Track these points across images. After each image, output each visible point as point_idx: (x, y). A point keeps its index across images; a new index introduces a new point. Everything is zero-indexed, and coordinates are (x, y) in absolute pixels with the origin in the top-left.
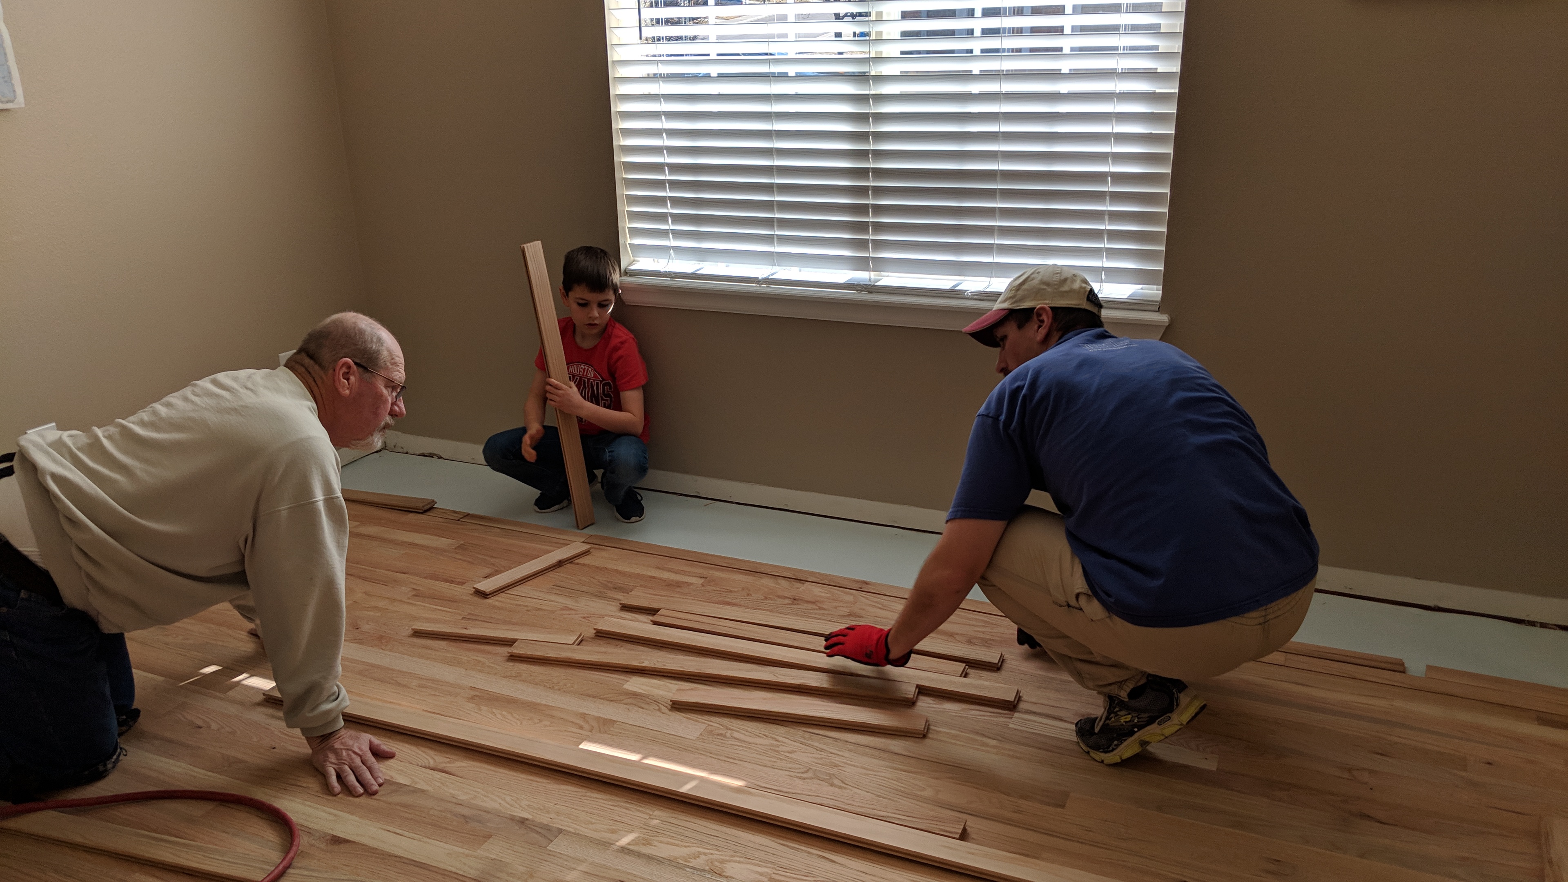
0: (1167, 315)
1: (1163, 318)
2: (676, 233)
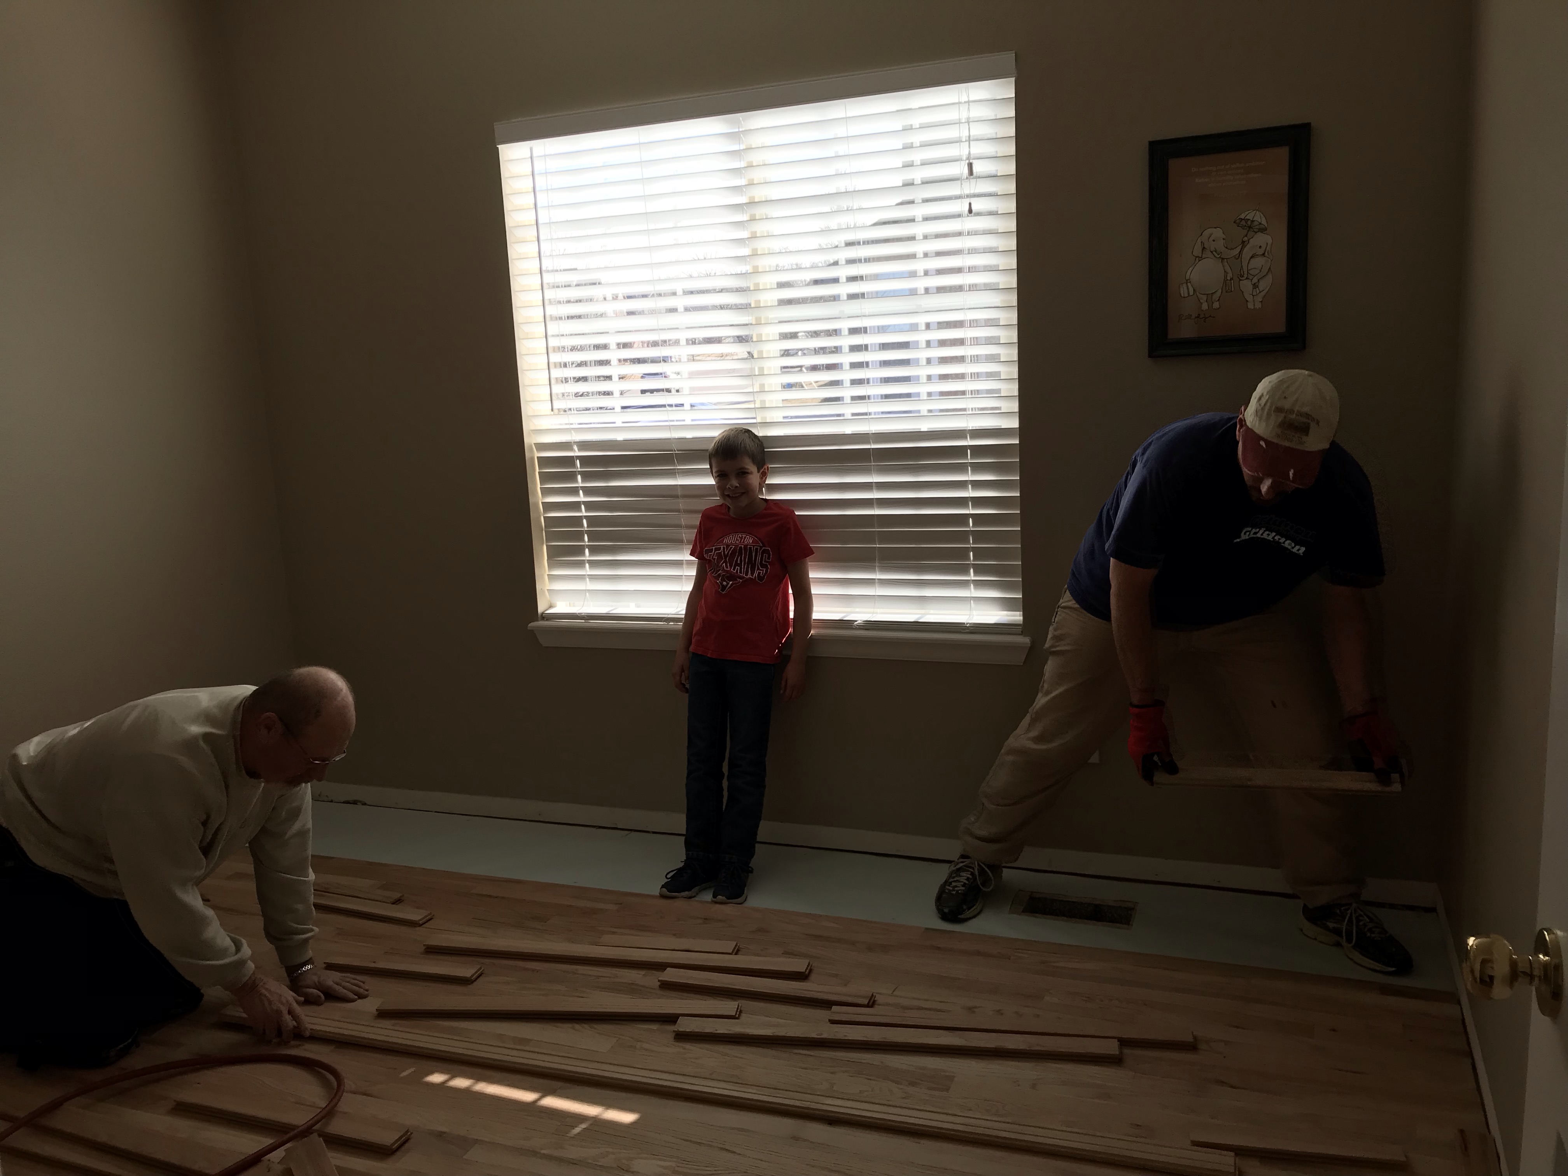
0: (1030, 638)
1: (1026, 640)
2: (593, 578)
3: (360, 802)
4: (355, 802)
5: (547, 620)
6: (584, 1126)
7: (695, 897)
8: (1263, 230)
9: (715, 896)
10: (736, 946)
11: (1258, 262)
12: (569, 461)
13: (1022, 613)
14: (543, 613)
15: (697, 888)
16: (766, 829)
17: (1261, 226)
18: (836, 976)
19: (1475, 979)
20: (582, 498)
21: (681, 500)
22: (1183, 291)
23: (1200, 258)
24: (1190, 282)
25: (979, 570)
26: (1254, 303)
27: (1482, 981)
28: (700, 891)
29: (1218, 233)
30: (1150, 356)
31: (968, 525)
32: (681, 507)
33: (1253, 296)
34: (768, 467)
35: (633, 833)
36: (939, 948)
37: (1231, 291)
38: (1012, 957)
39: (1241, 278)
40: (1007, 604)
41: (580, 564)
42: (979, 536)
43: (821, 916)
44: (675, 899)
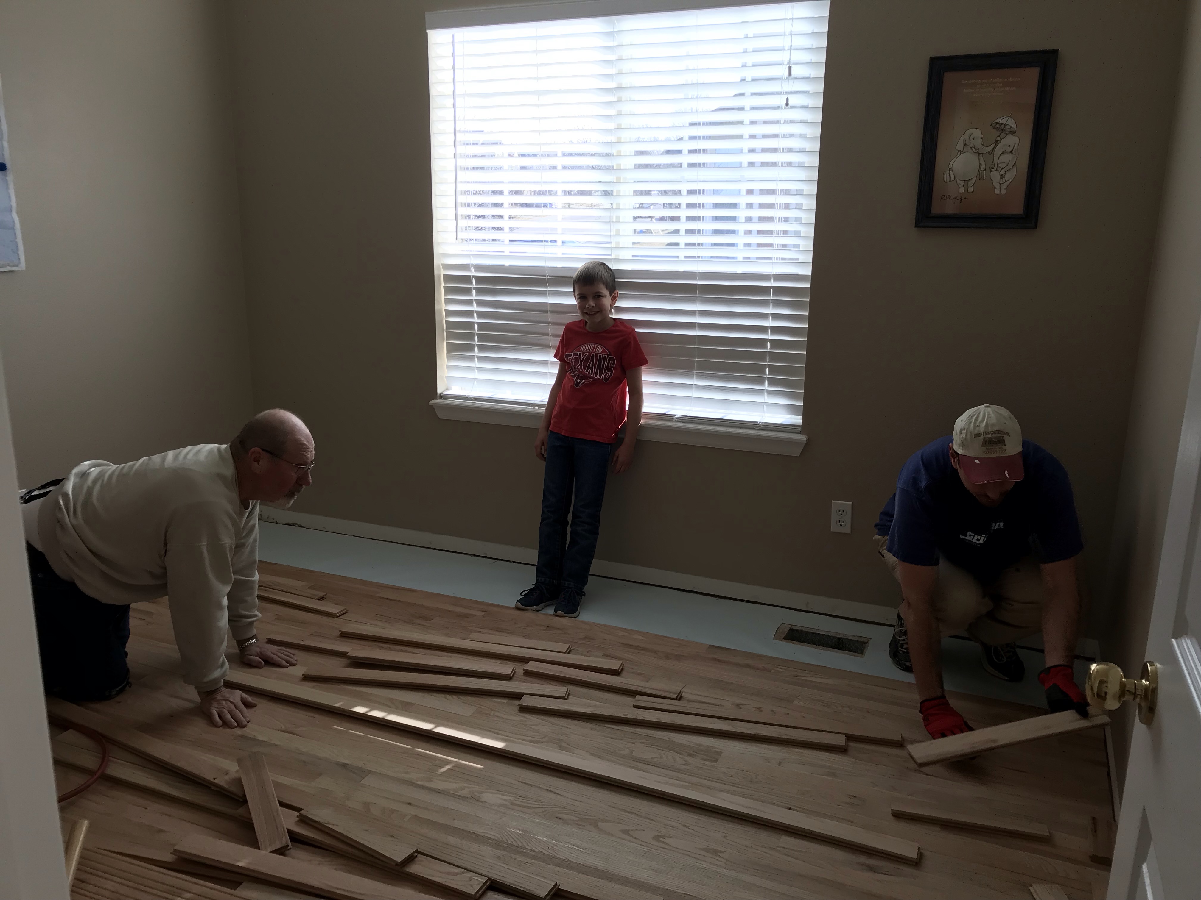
0: (807, 437)
1: (803, 438)
2: (480, 369)
3: (298, 524)
4: (294, 525)
5: (444, 399)
6: (448, 767)
7: (541, 610)
8: (1013, 133)
9: (556, 611)
10: (569, 647)
11: (1007, 158)
12: (467, 279)
13: (802, 417)
14: (441, 394)
15: (543, 605)
16: (597, 566)
17: (1012, 130)
18: (640, 674)
19: (1093, 694)
20: (475, 308)
21: (549, 314)
22: (946, 177)
23: (961, 152)
24: (952, 171)
25: (772, 382)
26: (1000, 190)
27: (1099, 695)
28: (545, 606)
29: (977, 133)
30: (916, 227)
31: (766, 347)
32: (550, 320)
33: (1000, 184)
34: (618, 293)
35: (499, 562)
36: (719, 660)
37: (983, 180)
38: (773, 671)
39: (992, 170)
40: (792, 409)
41: (471, 358)
42: (774, 357)
43: (633, 631)
44: (526, 611)
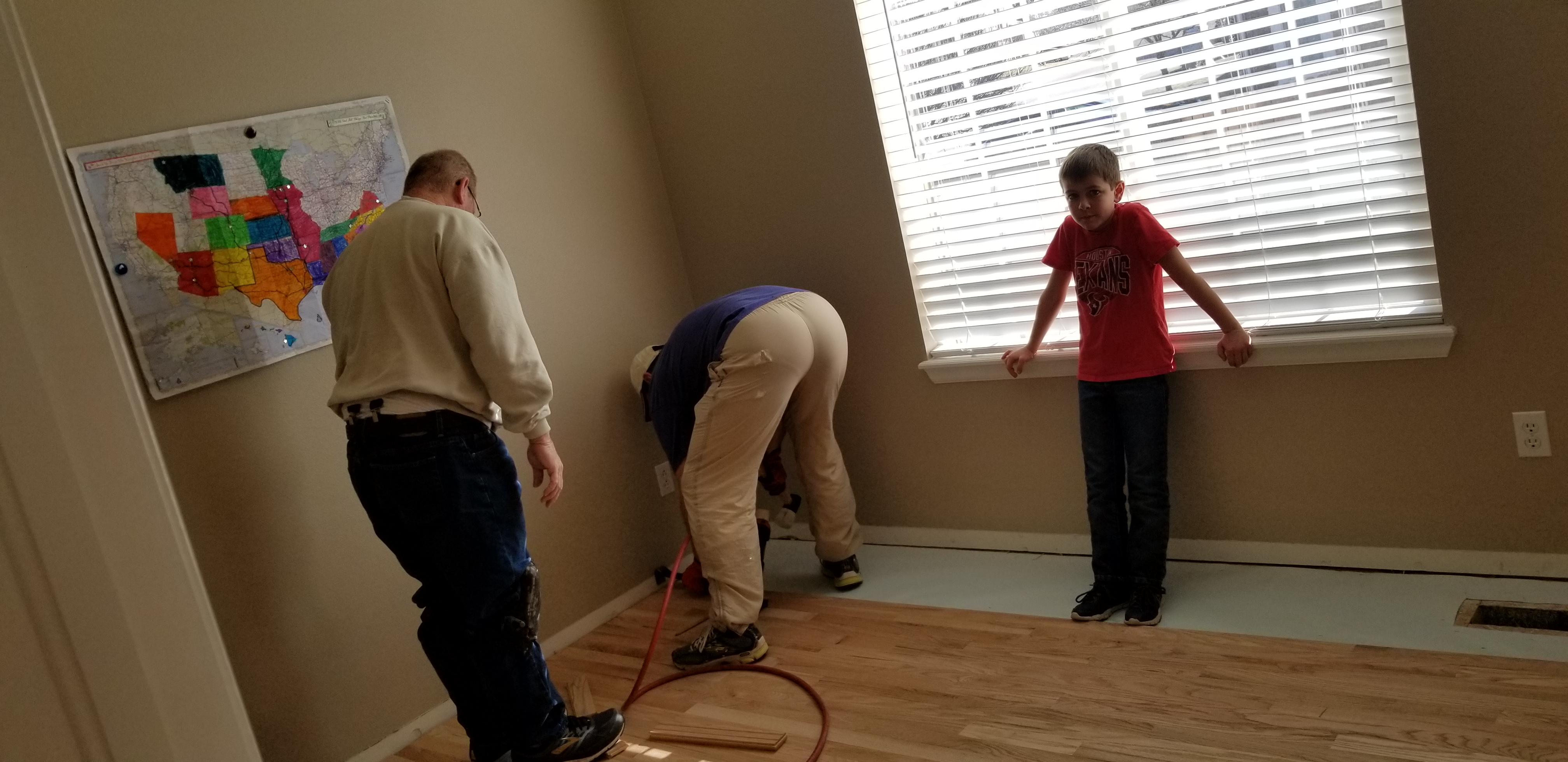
0: (1454, 327)
1: (1448, 330)
3: (793, 537)
4: (790, 539)
5: (936, 359)
9: (1127, 618)
13: (1440, 300)
14: (930, 352)
15: (1109, 611)
28: (1113, 613)
35: (1040, 556)
36: (1371, 667)
38: (1457, 675)
40: (1424, 291)
43: (1239, 636)
44: (1087, 623)
